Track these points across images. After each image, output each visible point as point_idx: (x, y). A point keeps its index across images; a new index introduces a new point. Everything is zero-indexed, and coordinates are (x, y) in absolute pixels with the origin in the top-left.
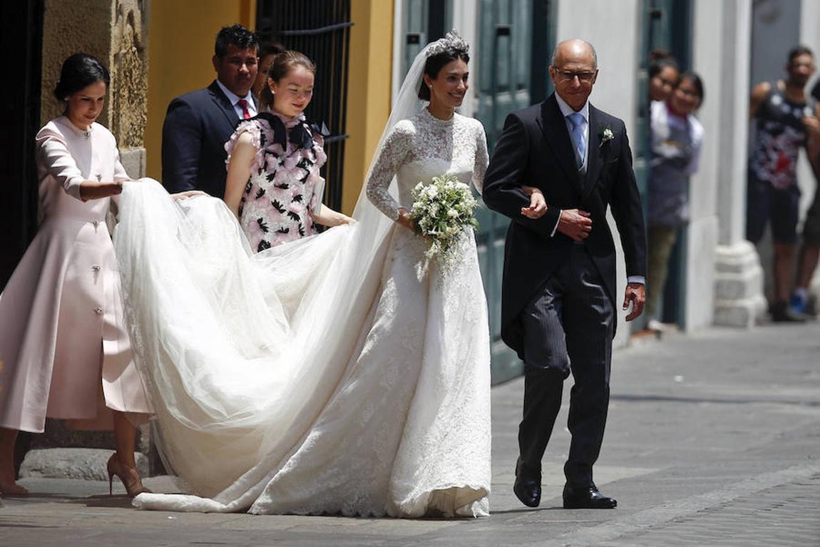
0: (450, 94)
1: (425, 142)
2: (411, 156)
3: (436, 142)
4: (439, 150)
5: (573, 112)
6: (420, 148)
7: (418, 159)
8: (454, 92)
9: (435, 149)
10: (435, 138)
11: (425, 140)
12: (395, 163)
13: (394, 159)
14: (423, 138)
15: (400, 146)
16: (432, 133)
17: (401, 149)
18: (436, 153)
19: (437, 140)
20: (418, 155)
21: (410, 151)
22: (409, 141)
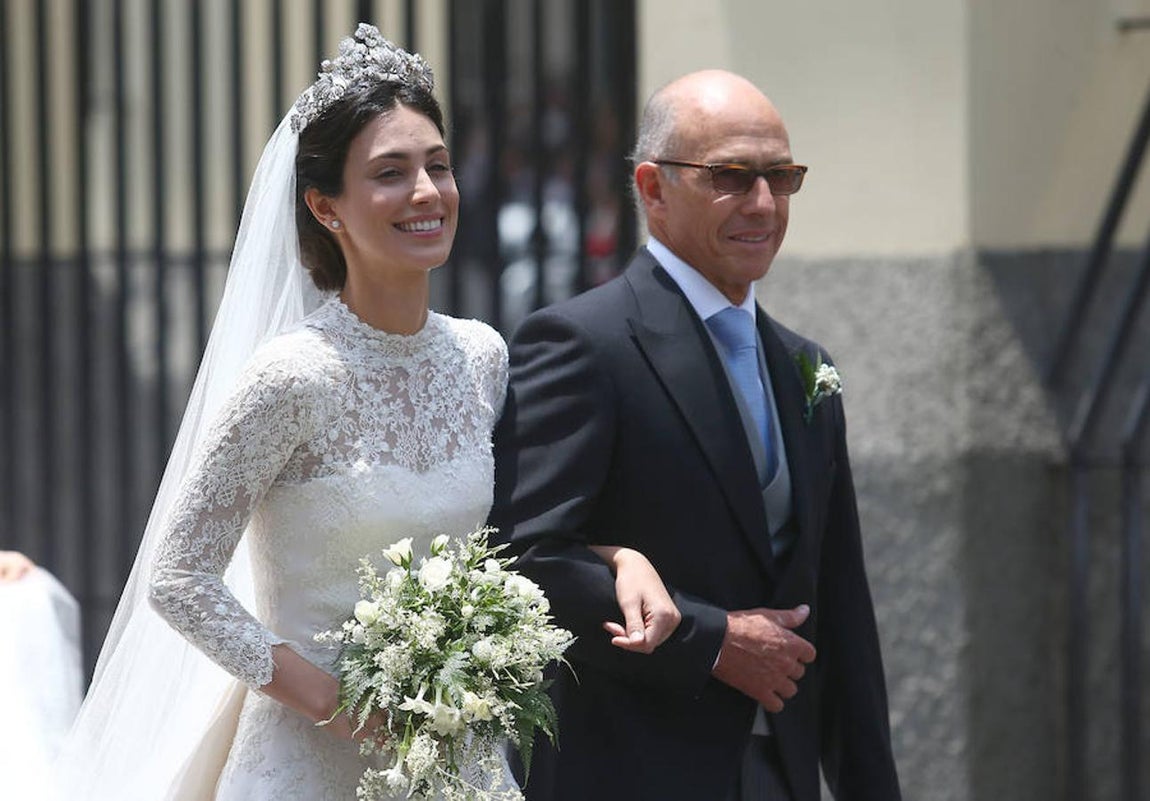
0: (398, 226)
1: (349, 414)
2: (305, 464)
3: (385, 410)
4: (391, 438)
5: (727, 304)
6: (334, 434)
7: (331, 472)
8: (411, 214)
9: (382, 434)
10: (378, 398)
11: (351, 405)
12: (253, 489)
13: (250, 475)
14: (345, 399)
15: (274, 430)
16: (369, 381)
17: (276, 440)
18: (385, 447)
19: (386, 402)
20: (328, 458)
21: (304, 447)
22: (302, 413)
